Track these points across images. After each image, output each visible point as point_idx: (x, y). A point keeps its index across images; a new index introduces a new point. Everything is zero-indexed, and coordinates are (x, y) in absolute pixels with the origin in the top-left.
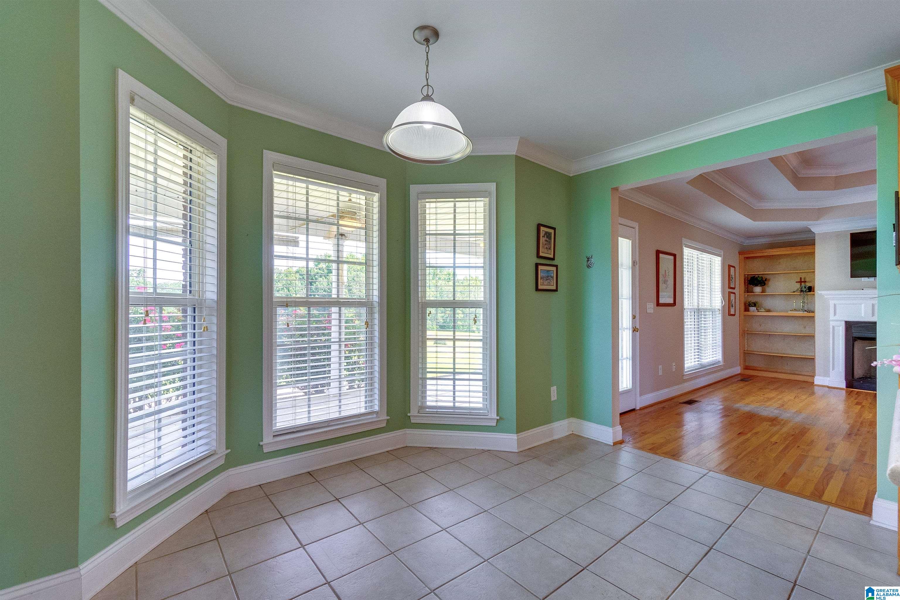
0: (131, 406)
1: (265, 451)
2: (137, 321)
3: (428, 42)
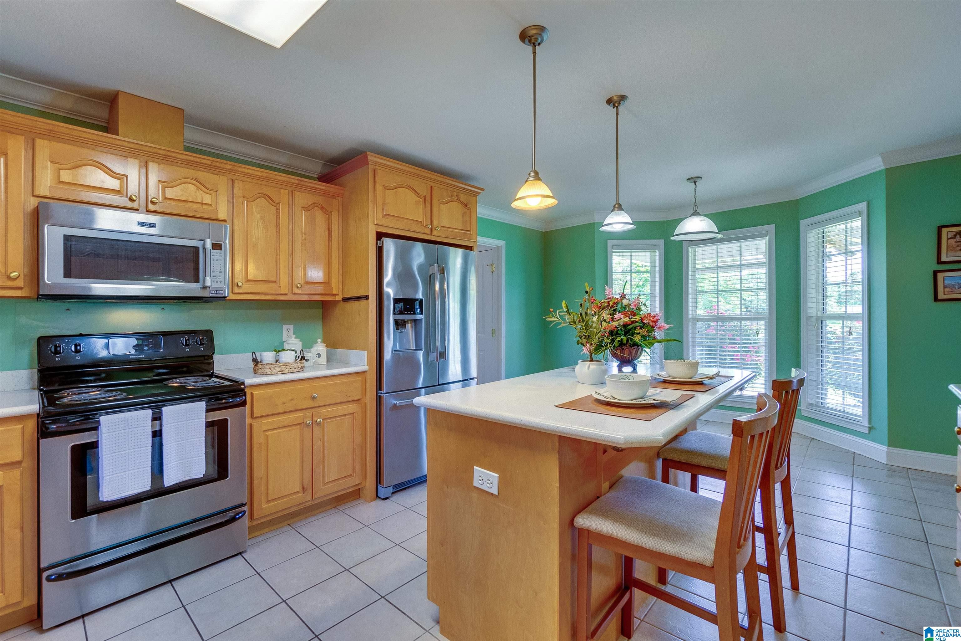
3: (695, 182)
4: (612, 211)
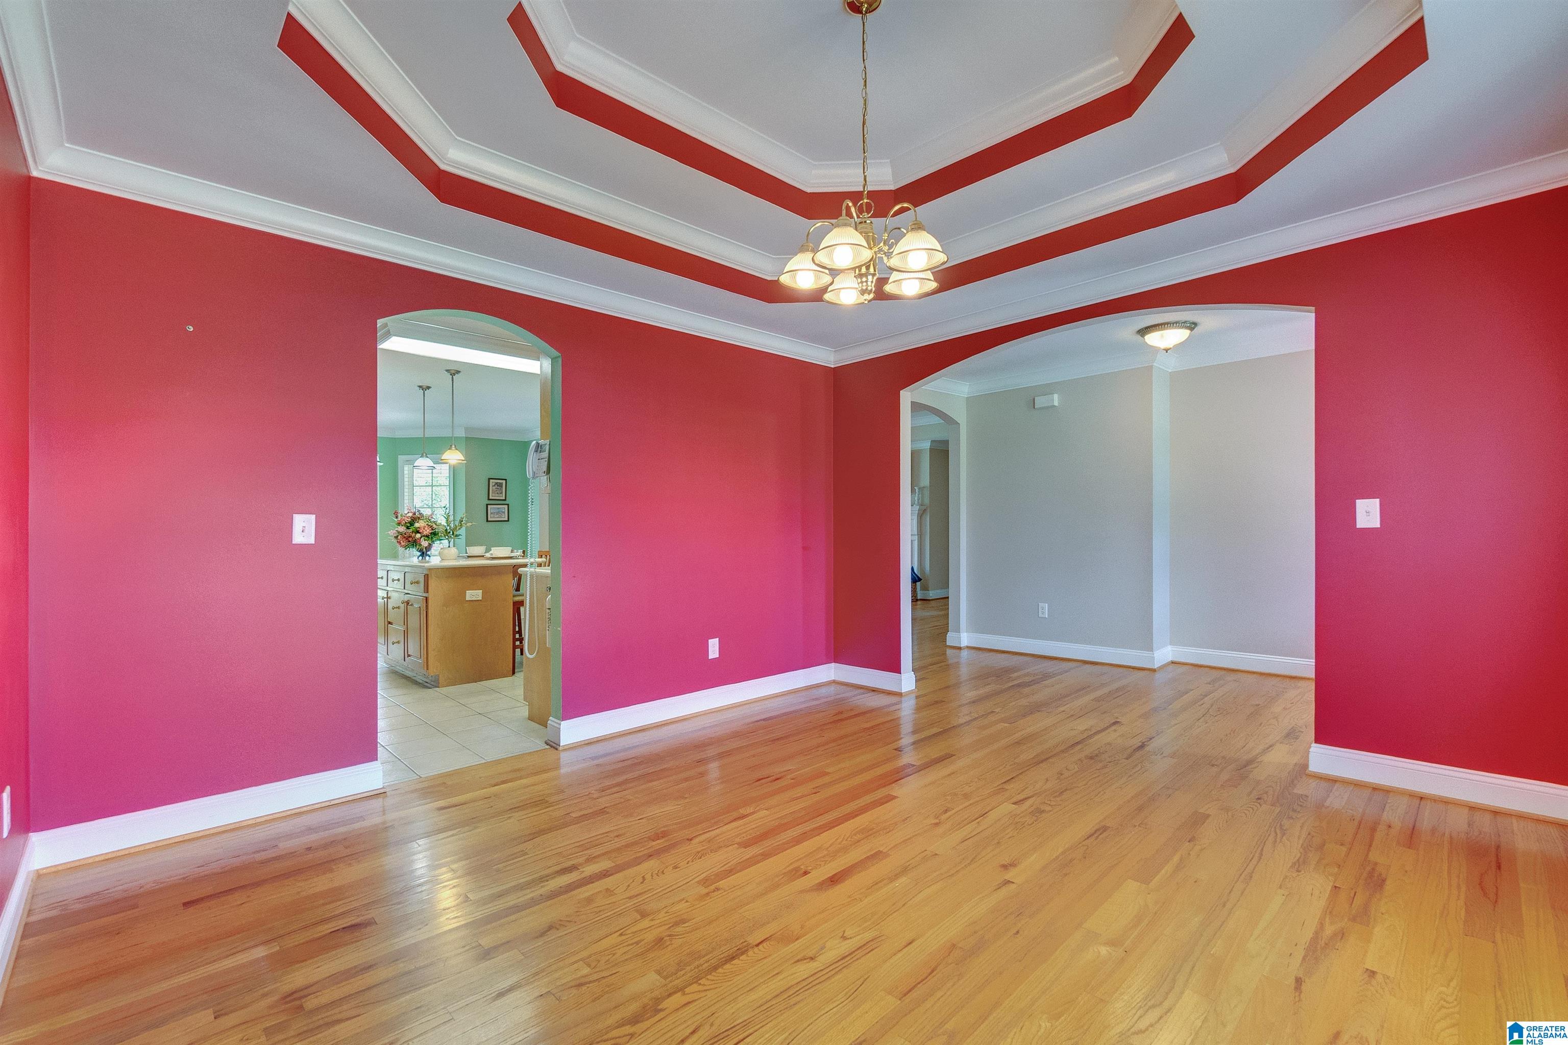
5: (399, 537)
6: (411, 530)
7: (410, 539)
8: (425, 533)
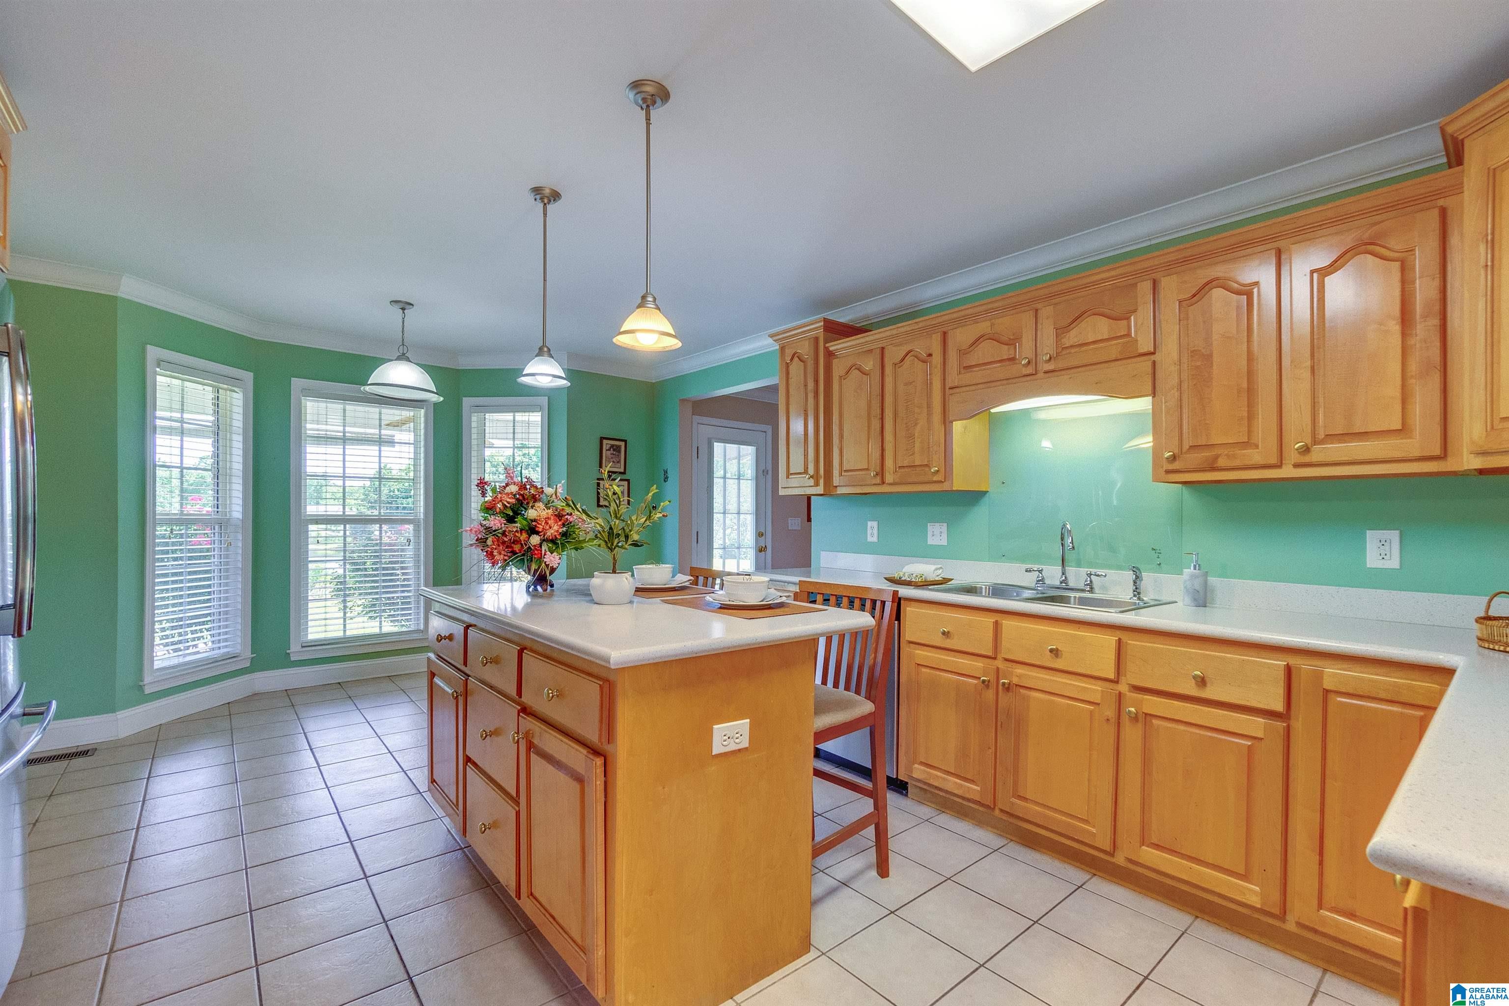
0: (157, 626)
1: (292, 659)
2: (164, 537)
3: (403, 309)
4: (536, 356)
5: (489, 542)
6: (518, 525)
7: (517, 548)
8: (549, 534)
